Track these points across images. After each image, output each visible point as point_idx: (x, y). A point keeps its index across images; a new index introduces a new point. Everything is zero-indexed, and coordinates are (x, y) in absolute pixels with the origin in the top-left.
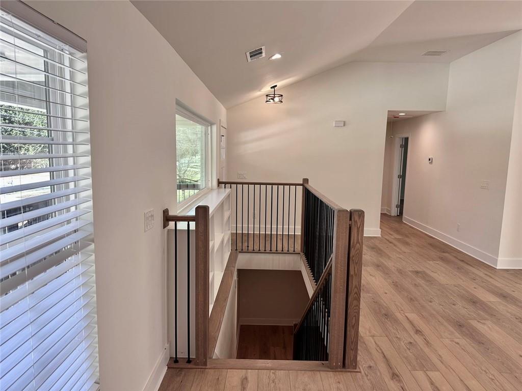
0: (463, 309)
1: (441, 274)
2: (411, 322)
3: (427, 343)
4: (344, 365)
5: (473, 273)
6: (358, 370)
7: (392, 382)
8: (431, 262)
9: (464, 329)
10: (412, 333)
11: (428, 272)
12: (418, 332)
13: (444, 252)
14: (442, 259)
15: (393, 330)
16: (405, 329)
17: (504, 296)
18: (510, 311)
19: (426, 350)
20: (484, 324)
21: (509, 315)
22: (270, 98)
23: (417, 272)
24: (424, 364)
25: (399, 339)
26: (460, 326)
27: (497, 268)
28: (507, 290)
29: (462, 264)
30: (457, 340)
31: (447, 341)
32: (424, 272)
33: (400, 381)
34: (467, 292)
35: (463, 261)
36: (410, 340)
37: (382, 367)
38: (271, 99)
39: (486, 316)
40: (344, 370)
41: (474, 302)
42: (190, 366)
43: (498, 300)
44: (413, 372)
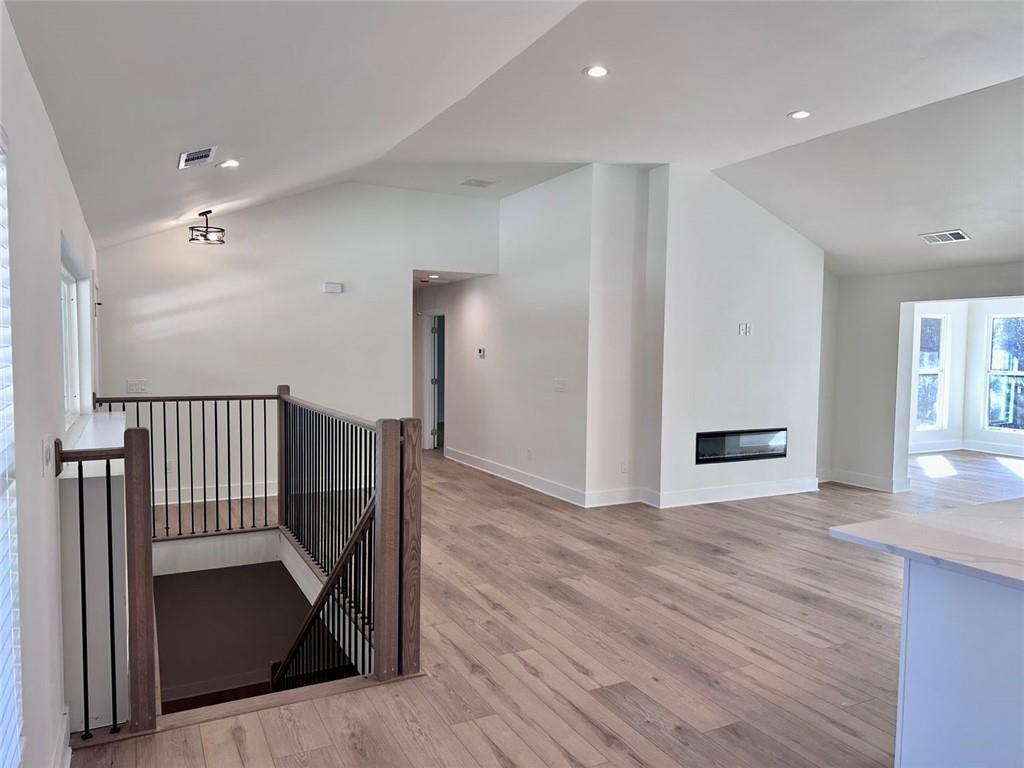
0: (550, 566)
1: (515, 525)
2: (484, 596)
3: (512, 618)
4: (400, 671)
5: (557, 518)
6: (421, 672)
7: (472, 676)
8: (497, 511)
9: (556, 591)
10: (489, 609)
11: (496, 525)
12: (496, 606)
13: (513, 495)
14: (513, 505)
15: (461, 611)
16: (478, 607)
17: (598, 542)
18: (608, 558)
19: (512, 626)
20: (579, 580)
21: (606, 563)
22: (199, 233)
23: (480, 528)
24: (511, 644)
25: (472, 621)
26: (551, 587)
27: (586, 507)
28: (601, 533)
29: (539, 507)
30: (548, 606)
31: (537, 611)
32: (491, 527)
33: (483, 672)
34: (553, 543)
35: (540, 504)
36: (487, 619)
37: (456, 661)
38: (202, 235)
39: (580, 570)
40: (401, 677)
41: (563, 554)
42: (119, 736)
43: (591, 547)
44: (500, 657)
